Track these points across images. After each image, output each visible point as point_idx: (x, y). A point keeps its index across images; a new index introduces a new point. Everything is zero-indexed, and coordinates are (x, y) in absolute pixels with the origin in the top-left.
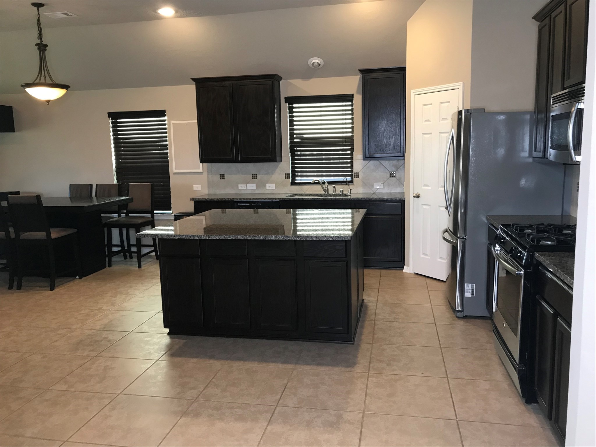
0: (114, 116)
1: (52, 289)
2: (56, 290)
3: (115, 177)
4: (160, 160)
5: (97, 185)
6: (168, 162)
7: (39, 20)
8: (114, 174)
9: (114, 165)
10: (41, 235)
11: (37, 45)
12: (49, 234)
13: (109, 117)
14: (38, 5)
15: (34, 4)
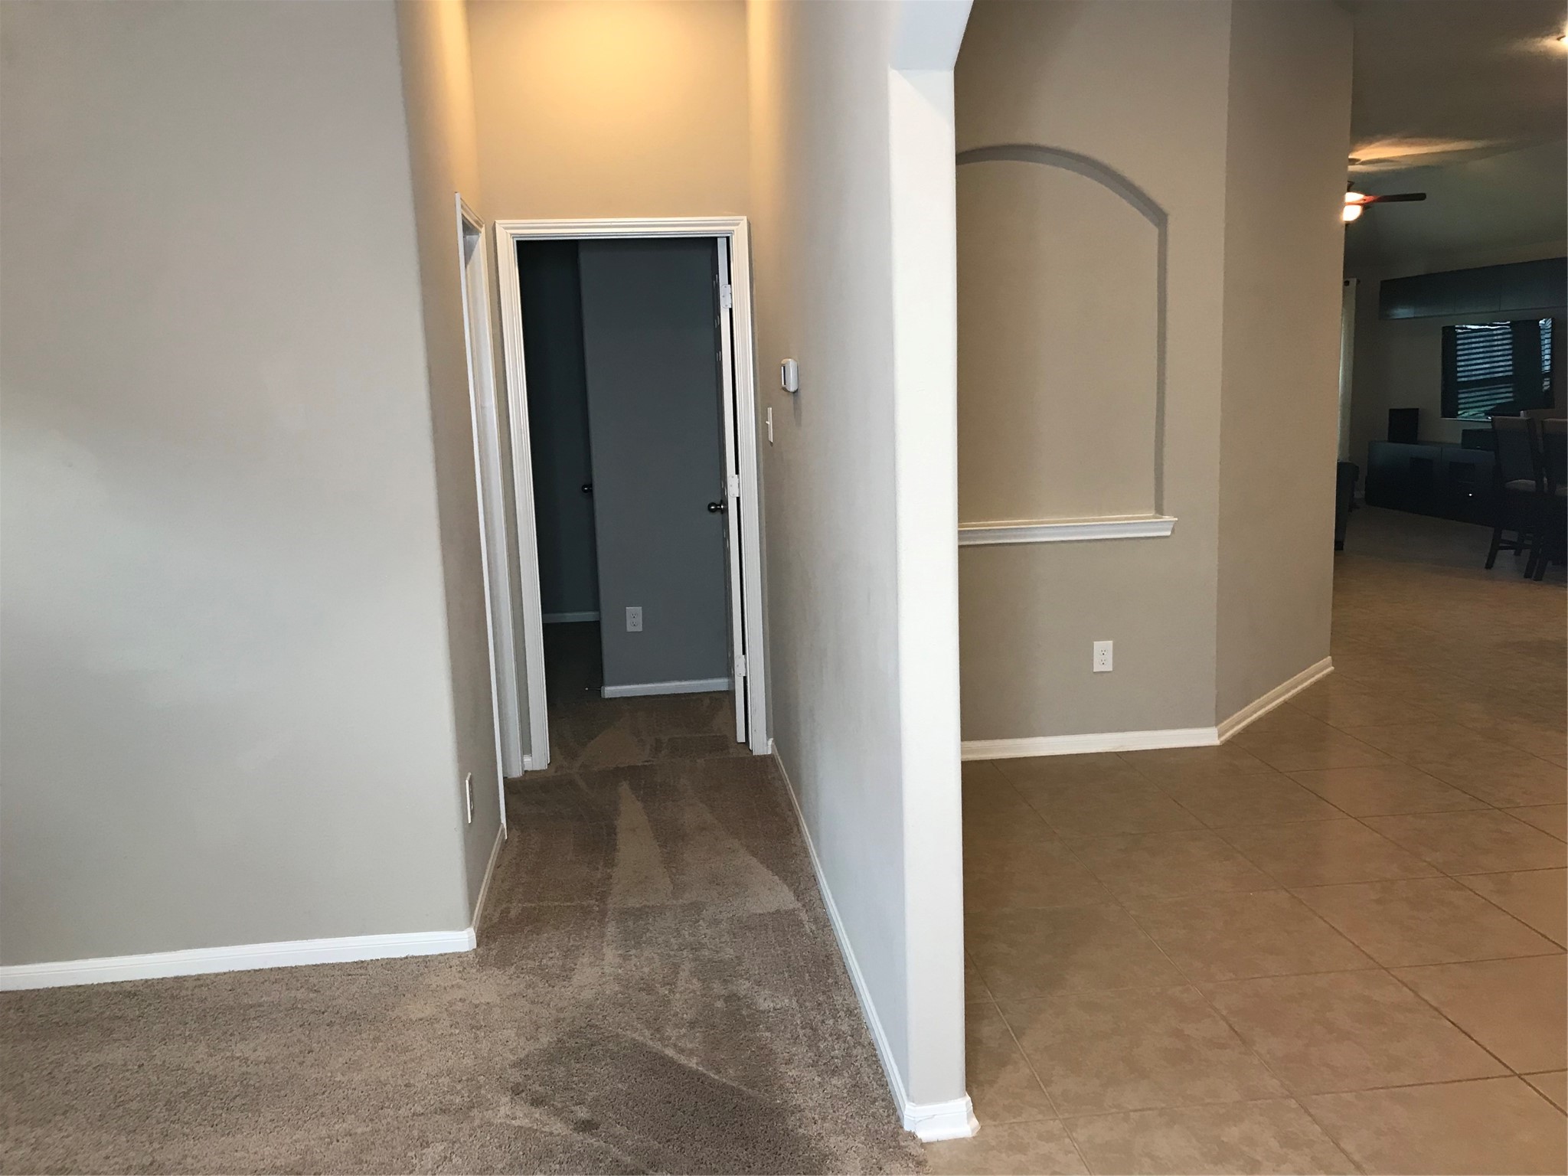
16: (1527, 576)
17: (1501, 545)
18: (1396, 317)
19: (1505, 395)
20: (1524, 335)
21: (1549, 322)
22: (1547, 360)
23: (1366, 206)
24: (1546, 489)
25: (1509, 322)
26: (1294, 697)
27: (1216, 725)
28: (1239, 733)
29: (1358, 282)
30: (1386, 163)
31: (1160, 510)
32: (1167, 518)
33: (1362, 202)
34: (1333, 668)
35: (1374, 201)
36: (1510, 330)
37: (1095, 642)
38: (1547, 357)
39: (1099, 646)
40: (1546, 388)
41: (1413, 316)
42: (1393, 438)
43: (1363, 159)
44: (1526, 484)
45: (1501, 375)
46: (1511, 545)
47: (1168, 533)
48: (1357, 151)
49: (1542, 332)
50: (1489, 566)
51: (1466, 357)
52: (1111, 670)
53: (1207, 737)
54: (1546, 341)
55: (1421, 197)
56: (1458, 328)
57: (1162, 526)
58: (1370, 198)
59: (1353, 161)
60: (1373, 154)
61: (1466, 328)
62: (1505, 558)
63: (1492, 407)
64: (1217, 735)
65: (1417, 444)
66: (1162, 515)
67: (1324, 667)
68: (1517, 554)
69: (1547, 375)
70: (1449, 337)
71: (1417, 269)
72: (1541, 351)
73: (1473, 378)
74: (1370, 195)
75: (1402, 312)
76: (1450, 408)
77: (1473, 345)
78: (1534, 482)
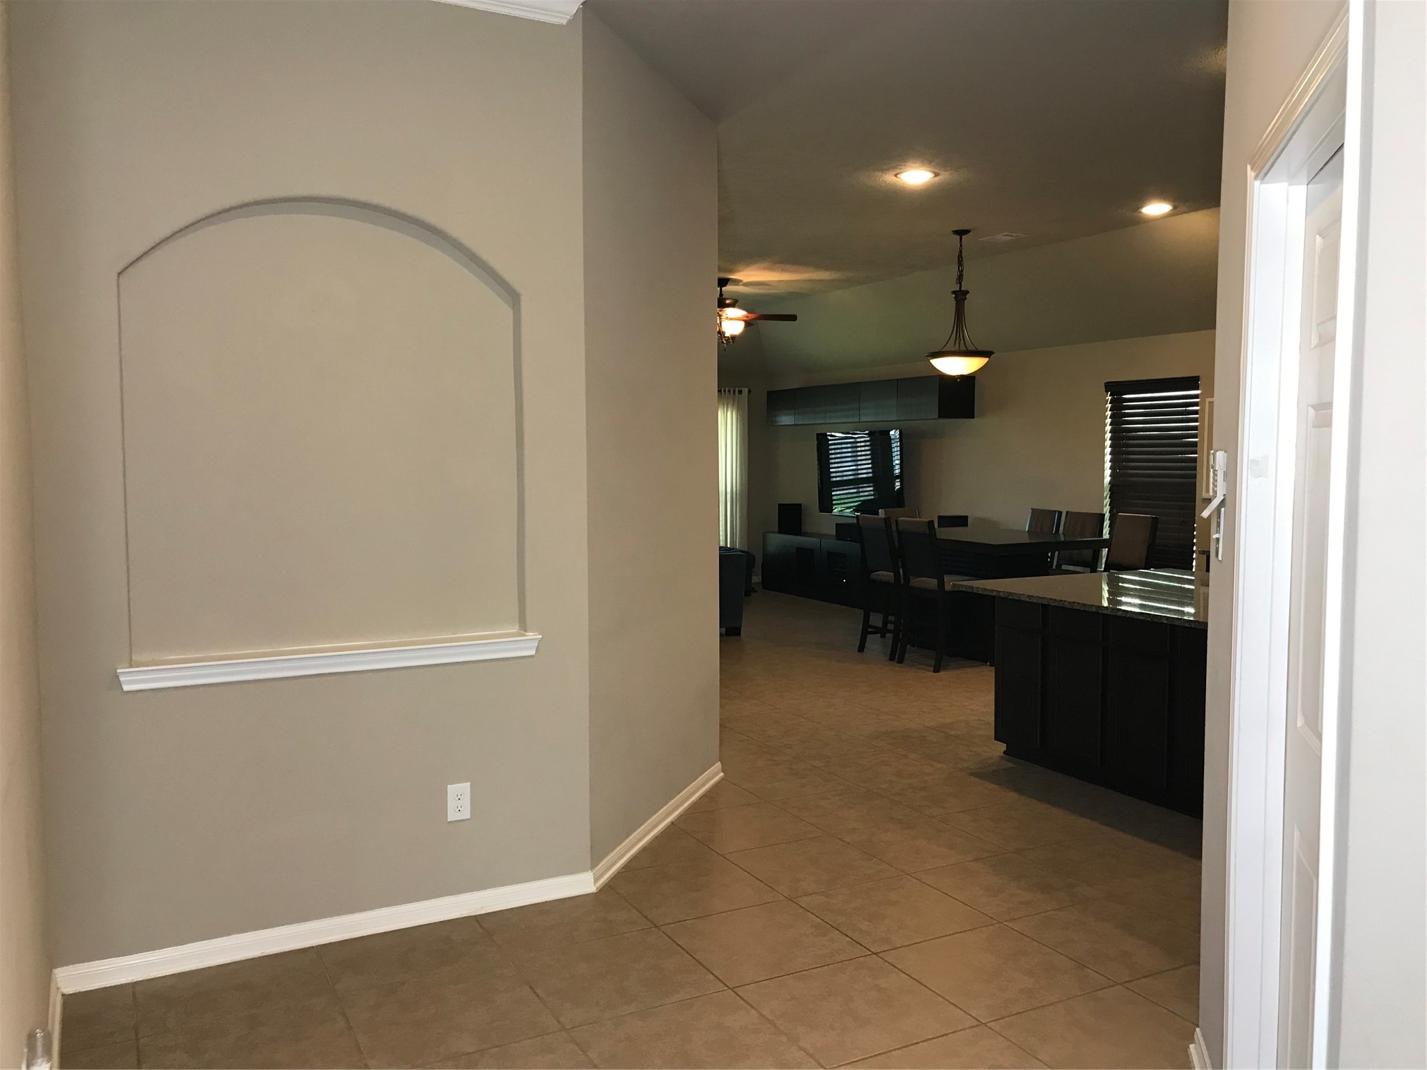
0: (1117, 389)
1: (936, 670)
2: (942, 673)
3: (1107, 501)
4: (1183, 472)
5: (1067, 512)
6: (1195, 476)
7: (961, 252)
8: (1105, 495)
9: (1107, 479)
10: (932, 583)
11: (954, 292)
12: (941, 583)
13: (1107, 392)
14: (961, 233)
15: (956, 232)
16: (892, 658)
17: (869, 630)
18: (779, 424)
19: (868, 492)
20: (880, 442)
21: (898, 432)
22: (897, 464)
23: (748, 324)
24: (902, 582)
25: (867, 432)
26: (680, 817)
27: (592, 868)
28: (618, 873)
29: (750, 391)
30: (763, 287)
31: (524, 627)
32: (530, 635)
33: (745, 318)
34: (722, 774)
35: (755, 319)
36: (868, 439)
37: (448, 786)
38: (898, 462)
39: (453, 789)
40: (897, 488)
41: (793, 423)
42: (782, 530)
43: (745, 280)
44: (885, 575)
45: (865, 476)
46: (877, 630)
47: (533, 652)
48: (739, 271)
49: (893, 442)
50: (861, 648)
51: (839, 460)
52: (469, 817)
53: (583, 884)
54: (896, 449)
55: (793, 318)
56: (829, 436)
57: (525, 646)
58: (752, 316)
59: (737, 282)
60: (751, 277)
61: (834, 436)
62: (874, 641)
63: (857, 504)
64: (593, 880)
65: (800, 535)
66: (526, 631)
67: (714, 775)
68: (883, 636)
69: (897, 477)
70: (822, 440)
71: (794, 383)
72: (892, 457)
73: (845, 478)
74: (751, 313)
75: (786, 420)
76: (826, 504)
77: (844, 450)
78: (892, 574)
